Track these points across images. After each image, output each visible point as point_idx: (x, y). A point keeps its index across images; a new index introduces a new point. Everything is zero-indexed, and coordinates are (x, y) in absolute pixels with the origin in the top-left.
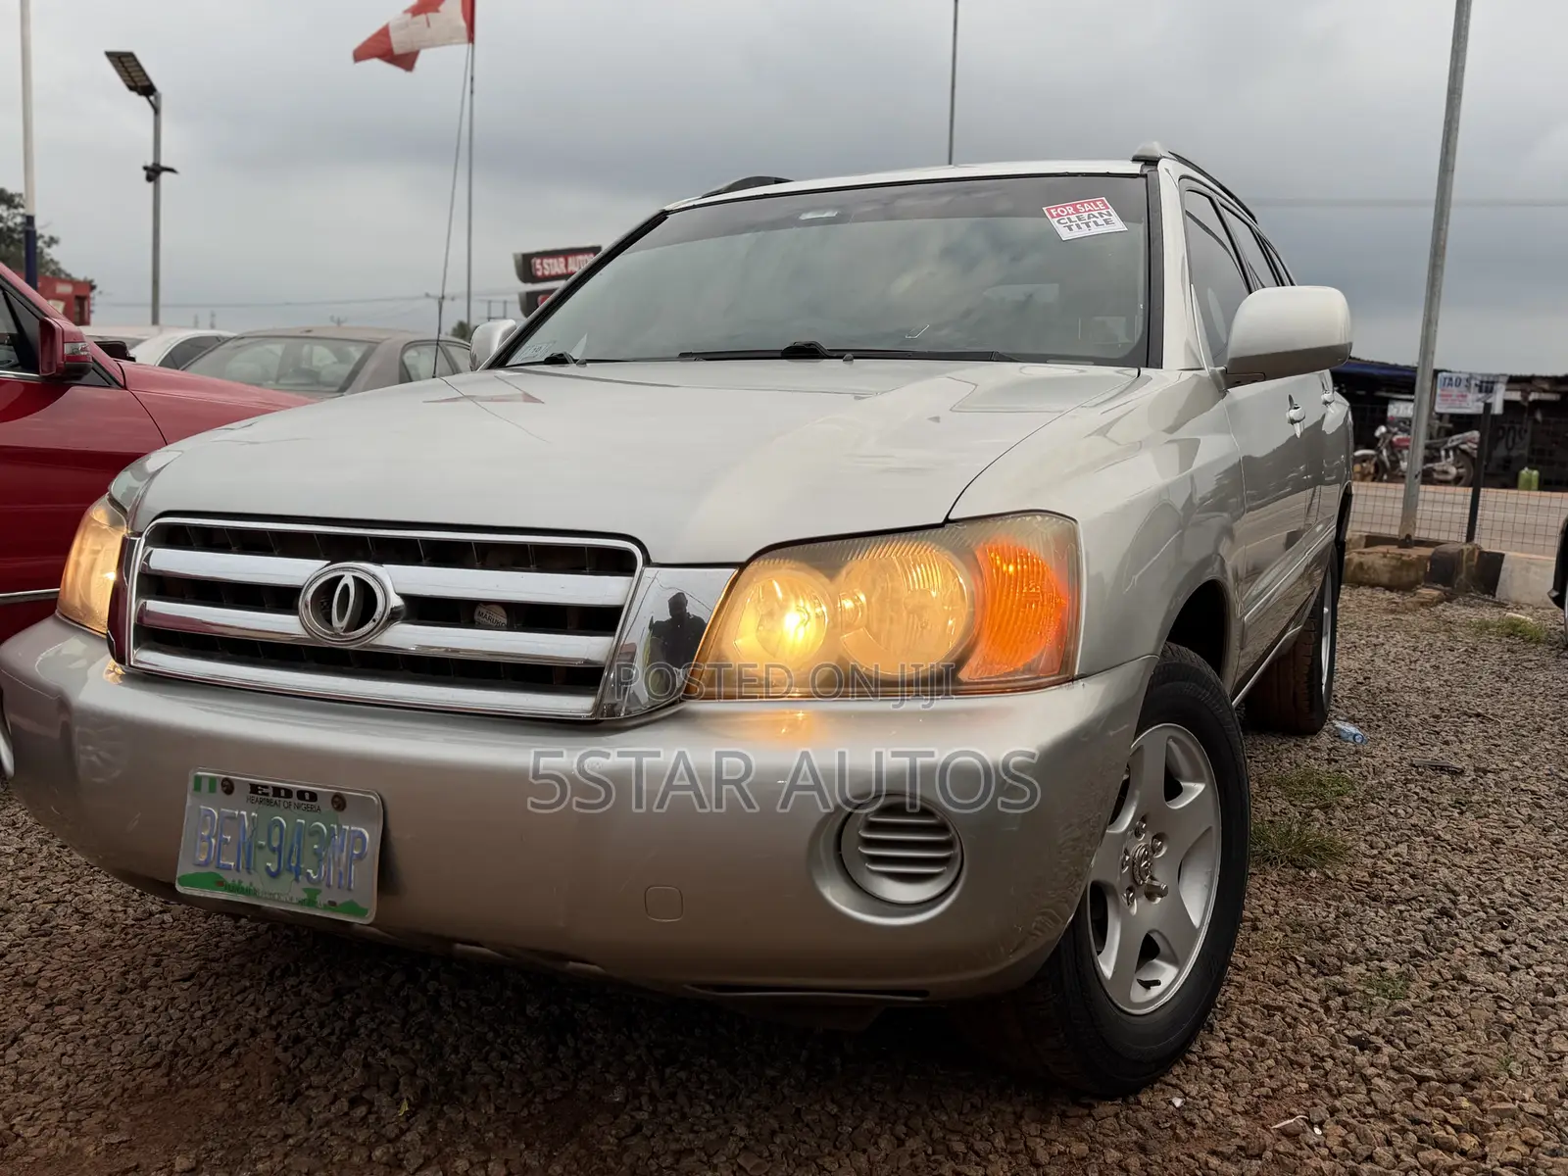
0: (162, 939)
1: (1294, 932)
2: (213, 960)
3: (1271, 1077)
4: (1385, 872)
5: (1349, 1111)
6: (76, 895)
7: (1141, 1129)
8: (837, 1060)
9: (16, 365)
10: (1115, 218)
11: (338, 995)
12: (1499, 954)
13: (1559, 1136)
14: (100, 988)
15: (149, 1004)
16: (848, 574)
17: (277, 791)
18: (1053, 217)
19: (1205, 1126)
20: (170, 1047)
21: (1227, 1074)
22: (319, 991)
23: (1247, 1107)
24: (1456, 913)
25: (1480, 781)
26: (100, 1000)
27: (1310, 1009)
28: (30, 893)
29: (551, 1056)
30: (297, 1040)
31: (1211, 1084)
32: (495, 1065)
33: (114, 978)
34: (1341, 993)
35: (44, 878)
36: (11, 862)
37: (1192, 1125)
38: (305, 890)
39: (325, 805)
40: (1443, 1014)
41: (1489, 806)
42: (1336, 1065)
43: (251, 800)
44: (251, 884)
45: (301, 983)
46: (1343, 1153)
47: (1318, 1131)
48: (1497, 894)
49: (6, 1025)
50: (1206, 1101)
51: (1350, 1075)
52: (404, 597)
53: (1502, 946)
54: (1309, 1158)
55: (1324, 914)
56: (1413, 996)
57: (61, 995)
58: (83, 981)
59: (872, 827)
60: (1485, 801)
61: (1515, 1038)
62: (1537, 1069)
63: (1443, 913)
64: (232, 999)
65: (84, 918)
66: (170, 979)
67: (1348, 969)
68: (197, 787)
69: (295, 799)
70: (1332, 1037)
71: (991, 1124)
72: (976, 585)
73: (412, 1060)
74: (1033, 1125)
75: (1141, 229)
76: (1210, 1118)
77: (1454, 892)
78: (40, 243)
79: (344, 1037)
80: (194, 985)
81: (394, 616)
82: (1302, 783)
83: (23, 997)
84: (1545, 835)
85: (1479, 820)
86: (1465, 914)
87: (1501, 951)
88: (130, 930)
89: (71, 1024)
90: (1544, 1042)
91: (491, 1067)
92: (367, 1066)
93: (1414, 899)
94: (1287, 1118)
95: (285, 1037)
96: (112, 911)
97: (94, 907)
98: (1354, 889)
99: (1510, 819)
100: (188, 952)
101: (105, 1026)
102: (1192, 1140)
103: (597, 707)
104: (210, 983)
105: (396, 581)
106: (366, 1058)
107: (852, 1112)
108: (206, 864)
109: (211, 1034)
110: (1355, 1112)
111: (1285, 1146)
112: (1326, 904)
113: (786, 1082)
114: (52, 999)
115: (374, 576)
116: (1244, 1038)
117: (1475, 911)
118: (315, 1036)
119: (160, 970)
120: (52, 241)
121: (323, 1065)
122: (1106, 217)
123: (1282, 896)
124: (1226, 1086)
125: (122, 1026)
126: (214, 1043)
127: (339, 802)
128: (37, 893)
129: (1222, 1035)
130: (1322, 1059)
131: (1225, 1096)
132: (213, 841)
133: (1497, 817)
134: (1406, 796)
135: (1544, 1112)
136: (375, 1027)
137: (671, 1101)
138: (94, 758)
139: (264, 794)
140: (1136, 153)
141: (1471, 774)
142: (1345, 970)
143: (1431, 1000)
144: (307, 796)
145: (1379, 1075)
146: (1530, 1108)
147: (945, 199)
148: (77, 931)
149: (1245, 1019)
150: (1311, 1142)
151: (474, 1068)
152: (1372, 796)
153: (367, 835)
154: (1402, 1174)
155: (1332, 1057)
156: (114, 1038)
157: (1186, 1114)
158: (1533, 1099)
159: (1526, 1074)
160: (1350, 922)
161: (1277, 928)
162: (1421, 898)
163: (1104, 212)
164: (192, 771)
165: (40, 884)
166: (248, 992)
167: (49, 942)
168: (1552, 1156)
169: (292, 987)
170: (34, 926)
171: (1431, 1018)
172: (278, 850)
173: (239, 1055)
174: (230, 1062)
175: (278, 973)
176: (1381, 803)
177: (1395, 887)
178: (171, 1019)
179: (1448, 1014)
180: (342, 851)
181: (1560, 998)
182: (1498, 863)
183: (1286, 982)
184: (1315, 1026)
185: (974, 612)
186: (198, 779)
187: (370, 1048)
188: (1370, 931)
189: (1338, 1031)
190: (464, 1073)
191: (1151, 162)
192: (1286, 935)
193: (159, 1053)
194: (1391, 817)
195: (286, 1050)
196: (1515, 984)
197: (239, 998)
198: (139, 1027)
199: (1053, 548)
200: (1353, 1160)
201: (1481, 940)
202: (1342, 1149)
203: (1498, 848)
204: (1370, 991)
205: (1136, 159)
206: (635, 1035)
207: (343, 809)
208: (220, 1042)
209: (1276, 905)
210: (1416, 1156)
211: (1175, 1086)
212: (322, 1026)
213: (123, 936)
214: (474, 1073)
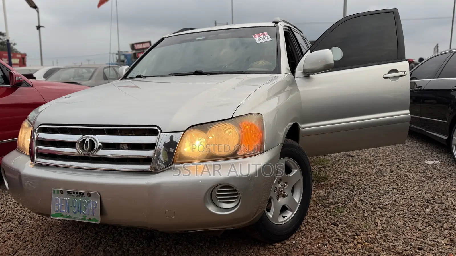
0: (52, 223)
1: (319, 198)
2: (65, 227)
3: (315, 234)
4: (338, 182)
5: (332, 241)
6: (30, 213)
7: (286, 250)
8: (217, 240)
9: (4, 83)
10: (269, 37)
11: (97, 233)
12: (364, 200)
13: (378, 243)
14: (37, 237)
15: (50, 240)
16: (210, 132)
17: (74, 193)
18: (255, 37)
19: (301, 248)
20: (55, 251)
21: (305, 234)
22: (92, 233)
23: (310, 242)
24: (354, 191)
25: (358, 158)
26: (37, 240)
27: (323, 217)
28: (18, 214)
29: (149, 245)
30: (87, 246)
31: (301, 237)
32: (135, 248)
33: (41, 234)
34: (329, 212)
35: (21, 209)
36: (13, 206)
37: (298, 248)
38: (83, 216)
39: (86, 195)
40: (352, 215)
41: (360, 164)
42: (329, 230)
43: (68, 195)
44: (69, 215)
45: (87, 231)
46: (331, 251)
47: (326, 247)
48: (363, 185)
49: (14, 248)
50: (301, 242)
51: (332, 232)
52: (102, 143)
53: (364, 198)
54: (324, 253)
55: (325, 193)
56: (345, 211)
57: (28, 239)
58: (33, 235)
59: (219, 191)
60: (359, 163)
61: (368, 220)
62: (373, 227)
63: (351, 191)
64: (70, 237)
65: (32, 219)
66: (54, 233)
67: (331, 206)
68: (54, 193)
69: (78, 194)
70: (328, 223)
71: (252, 252)
72: (240, 132)
73: (115, 249)
74: (262, 251)
75: (275, 39)
76: (302, 246)
77: (353, 186)
78: (12, 45)
79: (98, 244)
80: (61, 234)
81: (100, 148)
82: (319, 162)
83: (18, 241)
84: (372, 170)
85: (358, 168)
86: (356, 191)
87: (364, 199)
88: (44, 221)
89: (31, 247)
90: (374, 220)
91: (135, 249)
92: (104, 251)
93: (345, 188)
94: (319, 244)
95: (84, 246)
96: (39, 216)
97: (34, 216)
98: (331, 186)
99: (365, 167)
100: (59, 225)
101: (39, 246)
102: (298, 251)
103: (151, 167)
104: (65, 233)
105: (99, 139)
106: (104, 249)
107: (221, 252)
108: (58, 211)
109: (66, 246)
110: (334, 241)
111: (319, 251)
112: (325, 191)
113: (205, 246)
114: (25, 241)
115: (94, 138)
116: (309, 225)
117: (358, 190)
118: (91, 244)
119: (52, 231)
120: (15, 44)
121: (94, 252)
122: (267, 37)
123: (315, 189)
124: (305, 237)
125: (43, 246)
126: (66, 249)
127: (89, 195)
128: (20, 213)
129: (304, 225)
130: (326, 229)
131: (305, 240)
132: (59, 205)
133: (362, 167)
134: (342, 163)
135: (374, 237)
136: (106, 241)
137: (178, 254)
138: (29, 184)
139: (71, 193)
140: (273, 21)
141: (356, 157)
142: (330, 207)
143: (349, 212)
144: (81, 193)
145: (338, 232)
146: (371, 236)
147: (230, 34)
148: (31, 222)
149: (308, 221)
150: (324, 249)
151: (130, 250)
152: (334, 163)
153: (97, 202)
154: (344, 255)
155: (328, 228)
156: (41, 249)
157: (296, 245)
158: (372, 234)
159: (370, 228)
160: (331, 195)
161: (315, 197)
162: (346, 188)
163: (267, 36)
164: (52, 189)
165: (20, 211)
166: (74, 235)
167: (24, 226)
168: (377, 247)
169: (85, 232)
170: (20, 222)
171: (349, 217)
172: (75, 207)
173: (73, 251)
174: (71, 253)
175: (81, 229)
176: (336, 165)
177: (340, 185)
178: (55, 243)
179: (353, 216)
180: (91, 206)
181: (377, 210)
182: (363, 178)
183: (317, 211)
184: (324, 221)
185: (240, 139)
186: (54, 191)
187: (105, 246)
188: (335, 196)
189: (329, 222)
190: (128, 251)
191: (277, 23)
192: (317, 199)
193: (53, 252)
194: (339, 168)
195: (84, 249)
196: (367, 207)
197: (72, 236)
198: (47, 246)
199: (257, 122)
200: (334, 253)
201: (359, 197)
202: (331, 250)
203: (363, 174)
204: (336, 211)
205: (273, 22)
206: (169, 238)
207: (91, 196)
208: (68, 248)
209: (314, 192)
210: (347, 250)
211: (294, 239)
212: (93, 242)
213: (42, 223)
214: (131, 251)
